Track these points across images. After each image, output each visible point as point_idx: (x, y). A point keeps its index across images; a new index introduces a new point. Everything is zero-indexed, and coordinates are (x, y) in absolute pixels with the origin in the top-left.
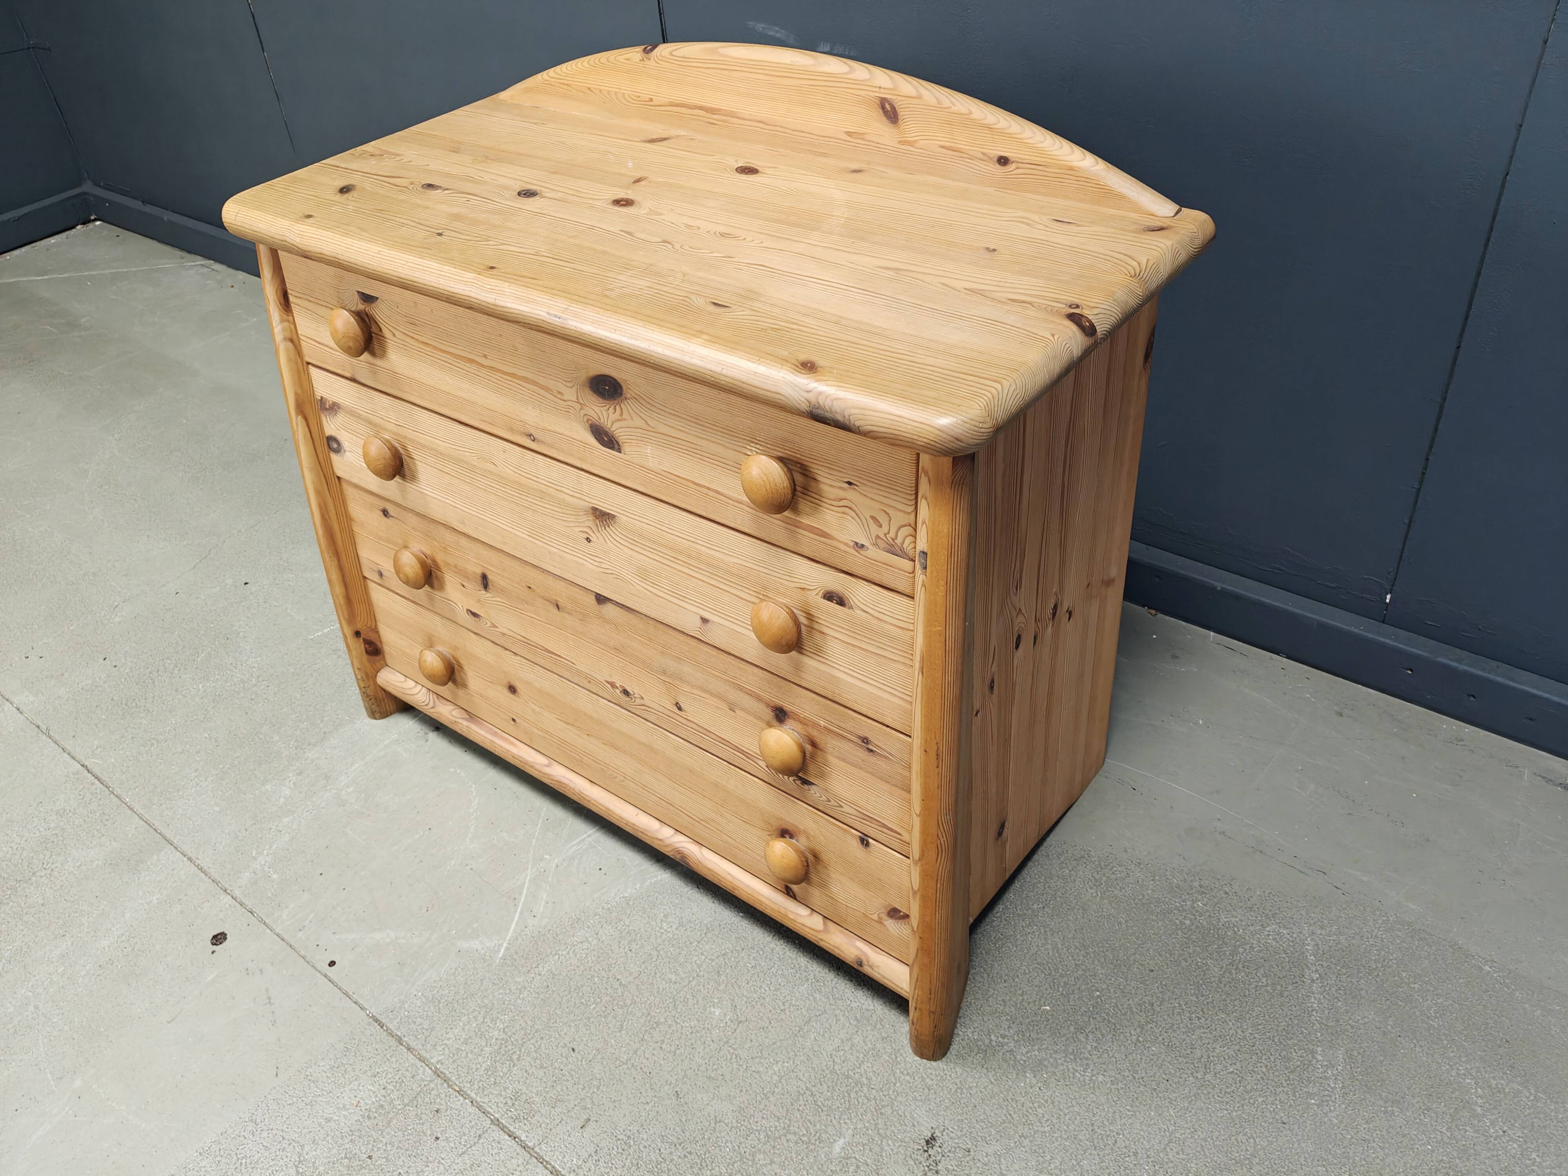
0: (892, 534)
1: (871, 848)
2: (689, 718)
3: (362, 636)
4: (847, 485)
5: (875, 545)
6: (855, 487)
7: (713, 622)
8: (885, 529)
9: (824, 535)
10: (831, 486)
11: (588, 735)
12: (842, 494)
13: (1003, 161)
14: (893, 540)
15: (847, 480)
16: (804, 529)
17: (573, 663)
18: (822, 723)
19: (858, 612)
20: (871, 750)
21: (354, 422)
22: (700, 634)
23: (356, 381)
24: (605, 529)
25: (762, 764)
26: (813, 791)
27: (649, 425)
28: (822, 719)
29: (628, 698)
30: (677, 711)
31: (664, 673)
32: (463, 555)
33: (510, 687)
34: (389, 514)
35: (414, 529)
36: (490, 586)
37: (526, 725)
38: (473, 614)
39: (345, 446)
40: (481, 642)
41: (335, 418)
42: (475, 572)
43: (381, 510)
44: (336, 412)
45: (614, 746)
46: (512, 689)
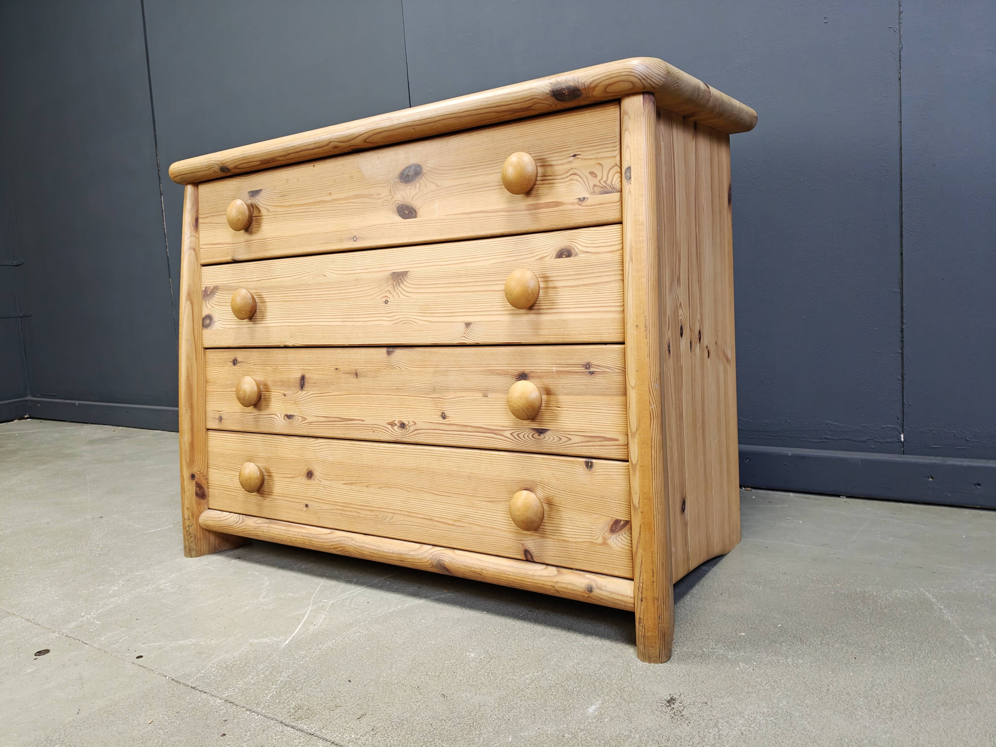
0: (604, 179)
1: (595, 467)
2: (451, 422)
3: (196, 479)
4: (573, 158)
5: (593, 193)
6: (579, 156)
7: (475, 322)
8: (599, 177)
9: (557, 204)
10: (562, 164)
11: (367, 486)
12: (568, 166)
14: (605, 182)
15: (572, 154)
16: (543, 208)
17: (363, 421)
18: (555, 368)
19: (581, 256)
20: (592, 373)
21: (226, 295)
22: (464, 338)
23: (235, 262)
24: (400, 286)
25: (507, 434)
26: (547, 438)
27: (438, 186)
28: (554, 365)
29: (404, 430)
30: (442, 421)
31: (434, 391)
32: (289, 367)
33: (308, 473)
34: (237, 361)
35: (255, 364)
36: (306, 384)
37: (317, 504)
38: (289, 417)
39: (216, 318)
40: (290, 441)
41: (212, 299)
42: (296, 378)
43: (232, 361)
44: (214, 294)
45: (388, 486)
46: (310, 475)
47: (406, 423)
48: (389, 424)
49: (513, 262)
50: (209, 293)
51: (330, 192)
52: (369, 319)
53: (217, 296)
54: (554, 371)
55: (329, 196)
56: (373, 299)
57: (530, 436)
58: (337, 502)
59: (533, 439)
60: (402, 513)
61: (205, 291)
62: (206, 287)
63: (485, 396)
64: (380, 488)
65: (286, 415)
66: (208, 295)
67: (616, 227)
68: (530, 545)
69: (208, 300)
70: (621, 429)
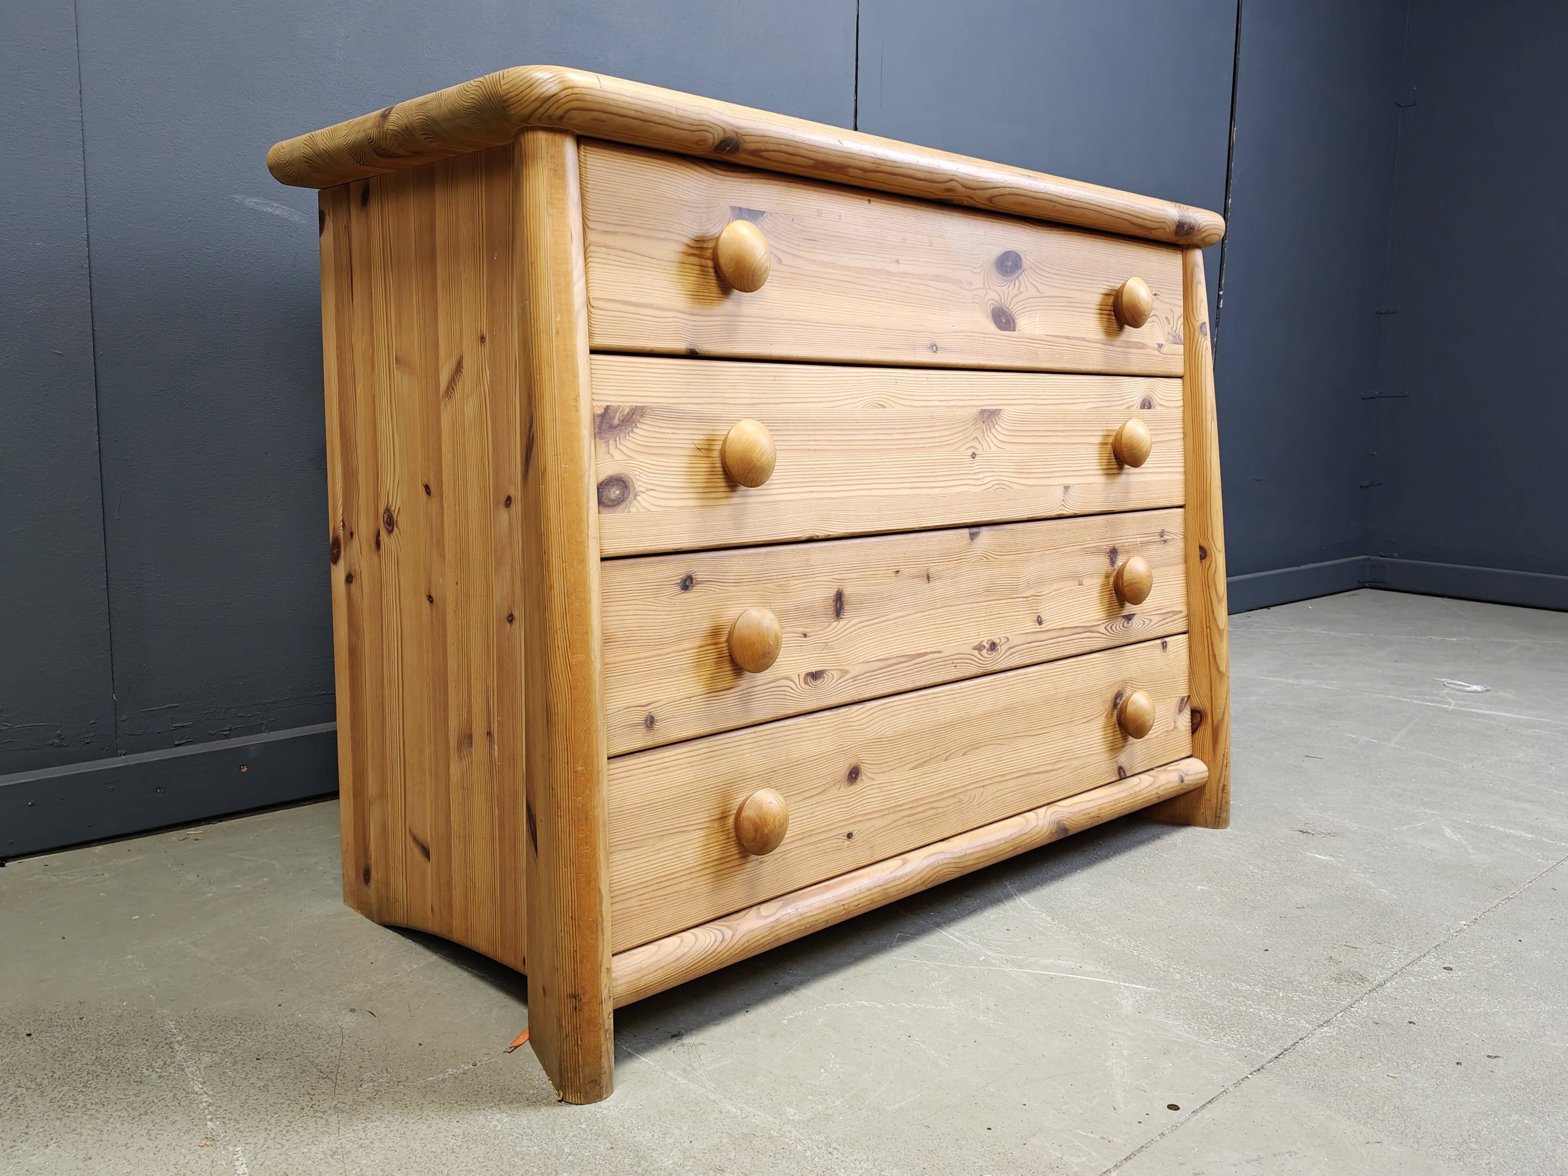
0: (1175, 327)
1: (1168, 646)
5: (1168, 340)
6: (1158, 297)
7: (1071, 487)
8: (1171, 325)
9: (1143, 346)
14: (1175, 331)
15: (1154, 292)
17: (939, 652)
18: (1138, 539)
19: (1158, 408)
20: (1165, 541)
21: (669, 431)
22: (1062, 507)
23: (692, 355)
24: (991, 432)
25: (1102, 629)
26: (1134, 624)
27: (1039, 291)
28: (1139, 536)
29: (995, 653)
30: (1039, 628)
31: (1029, 586)
32: (812, 580)
33: (850, 774)
34: (694, 581)
35: (737, 583)
36: (846, 607)
37: (868, 825)
38: (815, 676)
39: (640, 483)
40: (816, 724)
41: (628, 438)
42: (827, 598)
43: (679, 581)
44: (634, 425)
45: (975, 747)
46: (854, 775)
47: (997, 641)
48: (975, 648)
49: (1107, 408)
50: (616, 422)
51: (897, 257)
52: (950, 483)
53: (642, 432)
54: (1139, 543)
55: (895, 265)
56: (955, 450)
57: (1121, 627)
58: (900, 806)
59: (1124, 629)
60: (994, 780)
61: (603, 416)
62: (607, 408)
63: (1081, 584)
64: (964, 754)
65: (808, 674)
66: (612, 427)
67: (1180, 381)
68: (1123, 759)
69: (616, 441)
70: (1184, 599)
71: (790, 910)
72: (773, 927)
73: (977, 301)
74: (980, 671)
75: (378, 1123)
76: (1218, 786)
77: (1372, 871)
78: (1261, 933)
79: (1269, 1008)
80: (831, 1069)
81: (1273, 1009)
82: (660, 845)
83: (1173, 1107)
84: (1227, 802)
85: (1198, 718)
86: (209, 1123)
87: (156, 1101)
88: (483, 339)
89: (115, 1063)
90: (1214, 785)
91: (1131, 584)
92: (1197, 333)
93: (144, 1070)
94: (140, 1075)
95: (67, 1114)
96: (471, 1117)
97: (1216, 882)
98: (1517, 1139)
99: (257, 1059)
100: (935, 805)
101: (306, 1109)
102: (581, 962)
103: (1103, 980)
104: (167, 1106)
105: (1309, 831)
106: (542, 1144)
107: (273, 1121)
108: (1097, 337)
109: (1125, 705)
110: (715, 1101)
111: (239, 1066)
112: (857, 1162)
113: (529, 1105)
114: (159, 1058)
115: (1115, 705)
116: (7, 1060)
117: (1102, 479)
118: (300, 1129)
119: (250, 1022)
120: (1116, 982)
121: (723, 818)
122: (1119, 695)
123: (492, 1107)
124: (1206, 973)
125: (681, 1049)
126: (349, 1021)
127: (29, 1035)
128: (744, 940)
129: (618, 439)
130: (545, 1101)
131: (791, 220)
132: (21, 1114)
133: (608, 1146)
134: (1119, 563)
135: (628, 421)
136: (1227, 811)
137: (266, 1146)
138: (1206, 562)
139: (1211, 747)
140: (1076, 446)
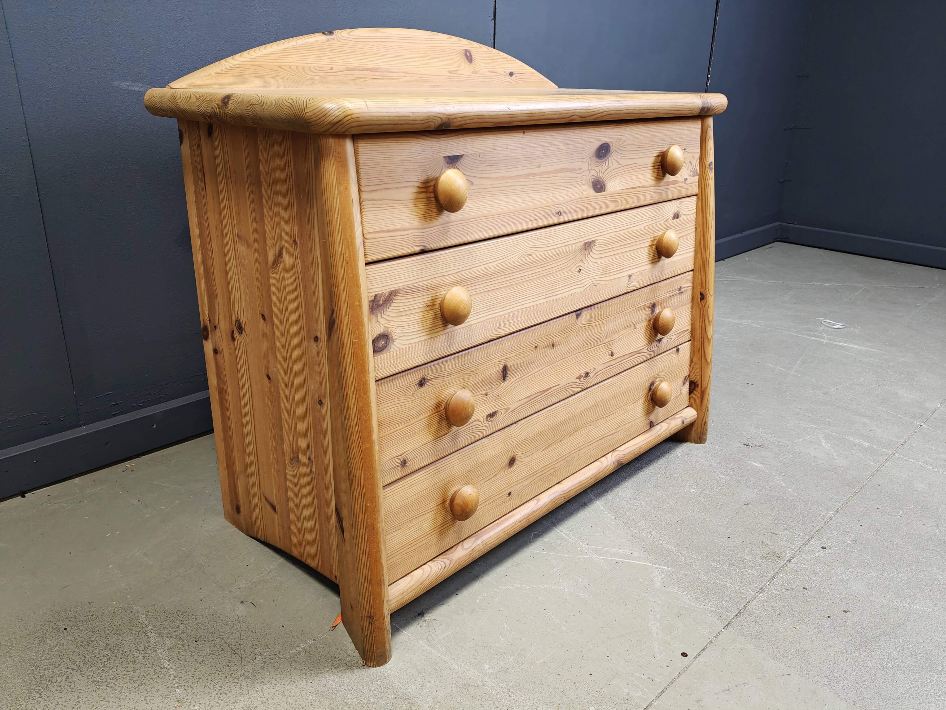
0: (695, 166)
1: (680, 351)
5: (690, 175)
6: (686, 150)
7: (633, 274)
8: (693, 165)
9: (676, 182)
13: (511, 74)
14: (695, 169)
15: (684, 148)
16: (670, 185)
17: (559, 385)
18: (667, 295)
19: (682, 217)
20: (682, 293)
21: (411, 300)
22: (627, 288)
23: (423, 252)
24: (589, 254)
25: (645, 350)
26: (663, 343)
27: (619, 164)
28: (667, 293)
29: (587, 378)
30: (612, 358)
31: (607, 337)
32: (490, 363)
33: (510, 462)
34: (426, 380)
35: (449, 375)
36: (508, 373)
37: (519, 486)
38: (492, 415)
39: (396, 334)
40: (492, 440)
41: (388, 310)
42: (498, 371)
43: (418, 382)
44: (391, 302)
45: (576, 430)
46: (512, 462)
47: (589, 371)
48: (577, 378)
49: (654, 224)
50: (381, 302)
51: (539, 164)
52: (566, 290)
53: (397, 304)
54: (667, 297)
55: (538, 168)
56: (570, 270)
57: (655, 346)
58: (536, 471)
59: (657, 347)
60: (585, 446)
61: (373, 301)
62: (376, 296)
63: (635, 328)
64: (570, 436)
65: (488, 415)
66: (379, 306)
67: (695, 197)
68: (652, 417)
69: (381, 313)
70: (690, 323)
71: (479, 542)
72: (471, 554)
73: (584, 179)
74: (580, 389)
75: (268, 686)
76: (702, 422)
77: (783, 474)
78: (726, 524)
79: (731, 581)
80: (505, 635)
81: (734, 581)
82: (410, 525)
83: (684, 655)
84: (706, 430)
85: (693, 386)
86: (177, 690)
87: (145, 675)
88: (295, 242)
89: (118, 648)
90: (700, 422)
91: (663, 326)
92: (707, 169)
93: (135, 653)
94: (133, 656)
95: (98, 687)
96: (318, 679)
97: (701, 486)
98: (857, 669)
99: (196, 641)
100: (554, 466)
101: (228, 677)
102: (373, 601)
103: (644, 563)
104: (152, 679)
105: (750, 444)
106: (358, 696)
107: (212, 687)
108: (651, 183)
109: (656, 388)
110: (446, 661)
111: (187, 647)
112: (524, 702)
113: (348, 669)
114: (141, 643)
115: (650, 389)
116: (57, 648)
117: (649, 266)
118: (227, 692)
119: (187, 613)
120: (651, 565)
121: (444, 502)
122: (652, 384)
123: (328, 671)
124: (698, 556)
125: (425, 624)
126: (241, 610)
127: (65, 629)
128: (456, 564)
129: (382, 312)
130: (356, 665)
131: (478, 156)
132: (73, 688)
133: (393, 696)
134: (657, 311)
135: (388, 300)
136: (706, 435)
137: (210, 705)
138: (703, 302)
139: (699, 402)
140: (637, 250)
